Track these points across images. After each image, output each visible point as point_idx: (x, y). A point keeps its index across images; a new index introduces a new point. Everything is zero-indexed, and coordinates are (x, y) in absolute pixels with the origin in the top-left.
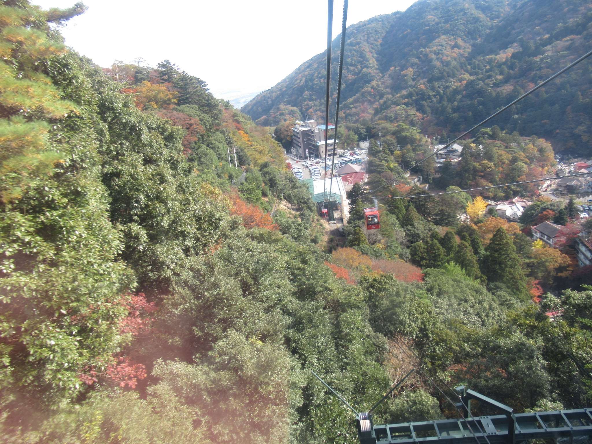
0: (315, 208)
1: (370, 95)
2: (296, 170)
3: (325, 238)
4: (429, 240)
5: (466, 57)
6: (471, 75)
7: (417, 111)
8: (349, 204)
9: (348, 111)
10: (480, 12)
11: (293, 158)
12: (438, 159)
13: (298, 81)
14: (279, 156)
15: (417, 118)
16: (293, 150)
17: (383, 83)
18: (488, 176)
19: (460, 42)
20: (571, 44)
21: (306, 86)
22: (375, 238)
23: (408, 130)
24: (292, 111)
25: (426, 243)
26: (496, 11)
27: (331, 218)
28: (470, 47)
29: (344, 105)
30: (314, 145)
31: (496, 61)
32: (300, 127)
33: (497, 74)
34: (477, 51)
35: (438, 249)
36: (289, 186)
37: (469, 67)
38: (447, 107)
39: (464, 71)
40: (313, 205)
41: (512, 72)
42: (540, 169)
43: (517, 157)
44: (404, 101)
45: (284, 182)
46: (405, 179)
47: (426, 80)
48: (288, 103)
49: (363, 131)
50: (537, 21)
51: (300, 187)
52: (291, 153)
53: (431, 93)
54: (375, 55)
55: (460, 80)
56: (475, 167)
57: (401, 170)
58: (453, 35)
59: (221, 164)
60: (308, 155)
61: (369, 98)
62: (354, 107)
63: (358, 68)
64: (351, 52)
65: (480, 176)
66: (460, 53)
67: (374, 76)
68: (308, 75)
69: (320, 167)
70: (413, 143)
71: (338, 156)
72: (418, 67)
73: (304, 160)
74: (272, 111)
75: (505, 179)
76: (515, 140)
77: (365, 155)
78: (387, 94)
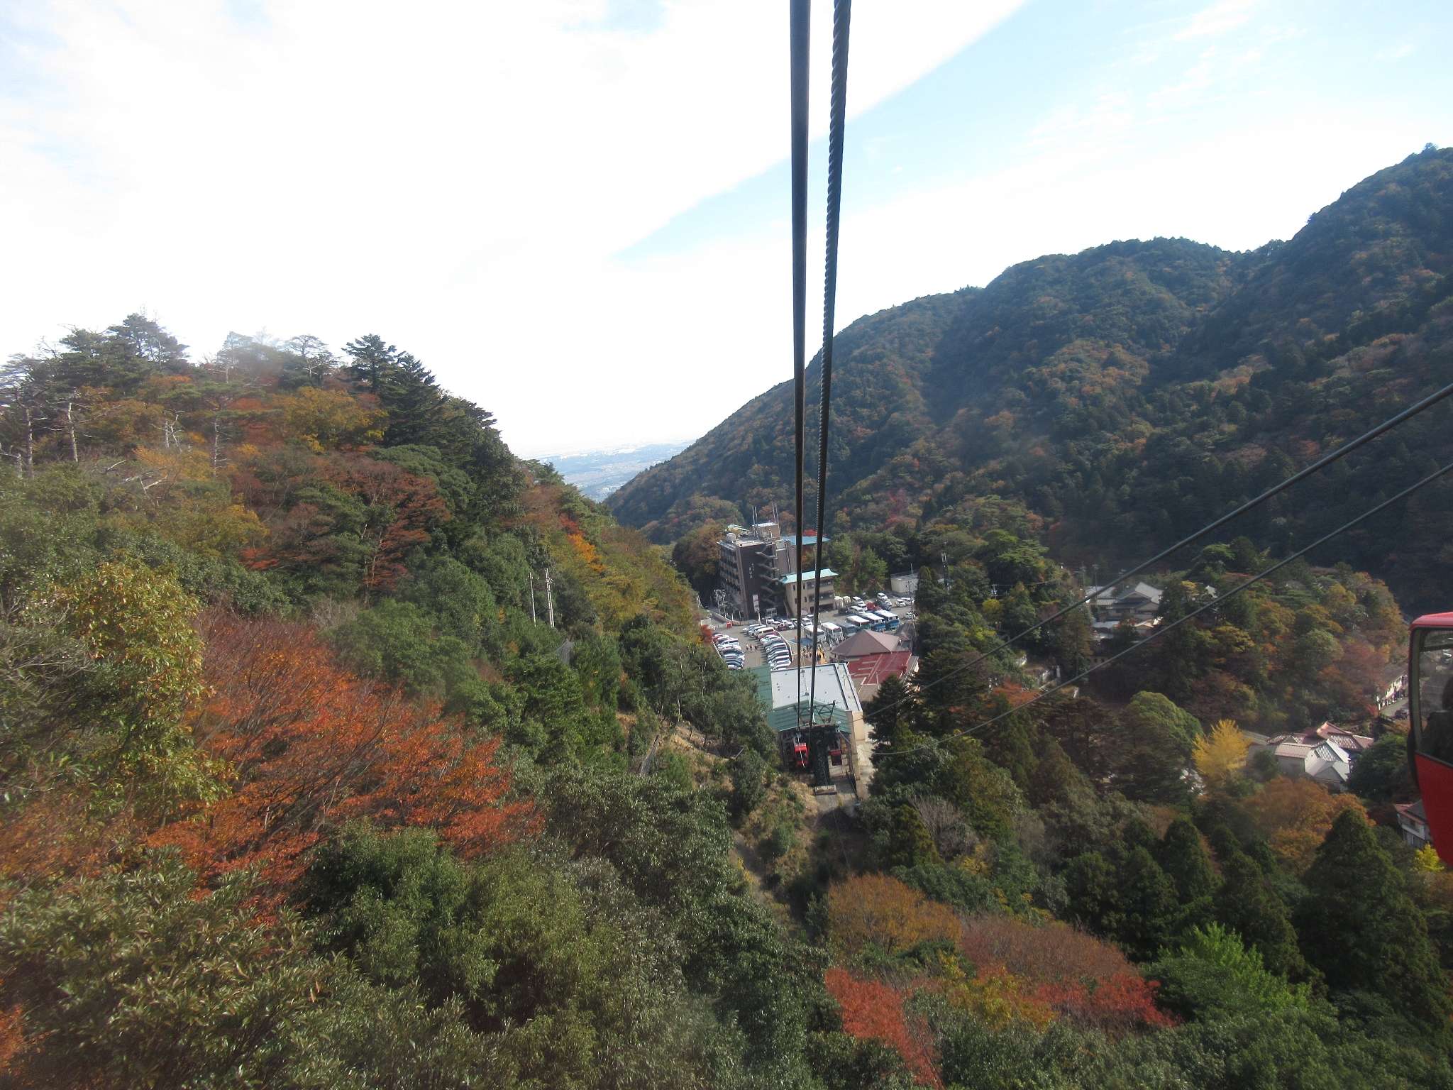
0: (773, 747)
1: (911, 473)
2: (725, 646)
3: (805, 838)
4: (1120, 846)
5: (1138, 388)
6: (1155, 425)
7: (1029, 508)
8: (871, 736)
9: (858, 510)
10: (1163, 289)
11: (719, 615)
12: (1098, 620)
13: (736, 442)
14: (680, 606)
15: (1029, 525)
16: (720, 596)
17: (941, 445)
18: (1239, 666)
19: (1120, 352)
20: (1394, 352)
21: (757, 452)
22: (956, 839)
23: (1014, 547)
24: (720, 509)
25: (1112, 855)
26: (1199, 287)
27: (819, 778)
28: (1146, 364)
29: (849, 495)
30: (773, 585)
31: (1214, 394)
32: (737, 538)
33: (1221, 421)
34: (1163, 372)
35: (1153, 876)
36: (699, 683)
37: (1149, 407)
38: (1104, 499)
39: (1139, 415)
40: (767, 738)
41: (1259, 417)
42: (1372, 648)
43: (1309, 617)
44: (995, 485)
45: (687, 670)
46: (1018, 670)
47: (1048, 436)
48: (712, 491)
49: (899, 548)
50: (1301, 307)
52: (715, 605)
53: (1062, 467)
54: (921, 384)
55: (1131, 437)
56: (1201, 643)
57: (1004, 647)
58: (1102, 338)
59: (499, 614)
60: (757, 609)
61: (909, 479)
62: (873, 500)
63: (879, 412)
64: (861, 377)
65: (1217, 666)
66: (1122, 377)
67: (918, 429)
68: (761, 427)
69: (789, 638)
70: (1031, 580)
71: (837, 612)
72: (1023, 408)
73: (747, 622)
74: (671, 510)
75: (1284, 673)
76: (1297, 574)
77: (908, 610)
78: (952, 470)
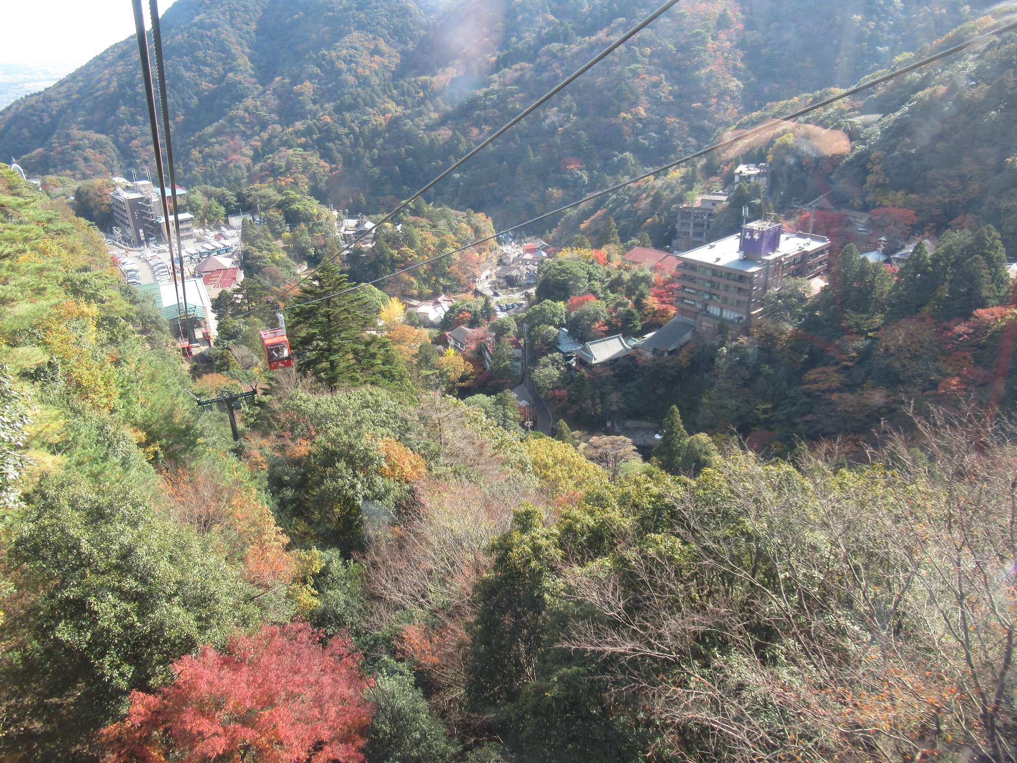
1: (244, 123)
2: (127, 267)
5: (393, 72)
6: (398, 104)
7: (321, 158)
9: (207, 150)
11: (118, 243)
12: (346, 243)
13: (103, 84)
15: (321, 170)
16: (117, 232)
17: (264, 104)
18: (410, 267)
19: (383, 45)
20: (521, 76)
21: (122, 96)
22: (250, 361)
23: (299, 200)
24: (97, 142)
27: (191, 340)
28: (398, 55)
29: (199, 137)
30: (152, 223)
31: (432, 87)
32: (125, 192)
33: (429, 110)
34: (408, 64)
37: (395, 92)
38: (363, 157)
39: (389, 97)
40: (164, 324)
42: (477, 255)
43: (445, 241)
44: (299, 141)
46: (298, 275)
47: (333, 106)
49: (232, 199)
51: (143, 301)
52: (114, 237)
53: (342, 130)
54: (247, 50)
55: (383, 113)
56: (392, 256)
57: (291, 262)
58: (371, 32)
60: (143, 238)
61: (243, 128)
62: (218, 142)
63: (218, 71)
64: (202, 41)
65: (400, 268)
66: (383, 64)
67: (248, 89)
68: (123, 73)
69: (166, 259)
70: (309, 220)
71: (195, 240)
72: (319, 81)
73: (138, 249)
74: (54, 139)
75: (431, 270)
76: (445, 217)
77: (237, 240)
78: (273, 124)
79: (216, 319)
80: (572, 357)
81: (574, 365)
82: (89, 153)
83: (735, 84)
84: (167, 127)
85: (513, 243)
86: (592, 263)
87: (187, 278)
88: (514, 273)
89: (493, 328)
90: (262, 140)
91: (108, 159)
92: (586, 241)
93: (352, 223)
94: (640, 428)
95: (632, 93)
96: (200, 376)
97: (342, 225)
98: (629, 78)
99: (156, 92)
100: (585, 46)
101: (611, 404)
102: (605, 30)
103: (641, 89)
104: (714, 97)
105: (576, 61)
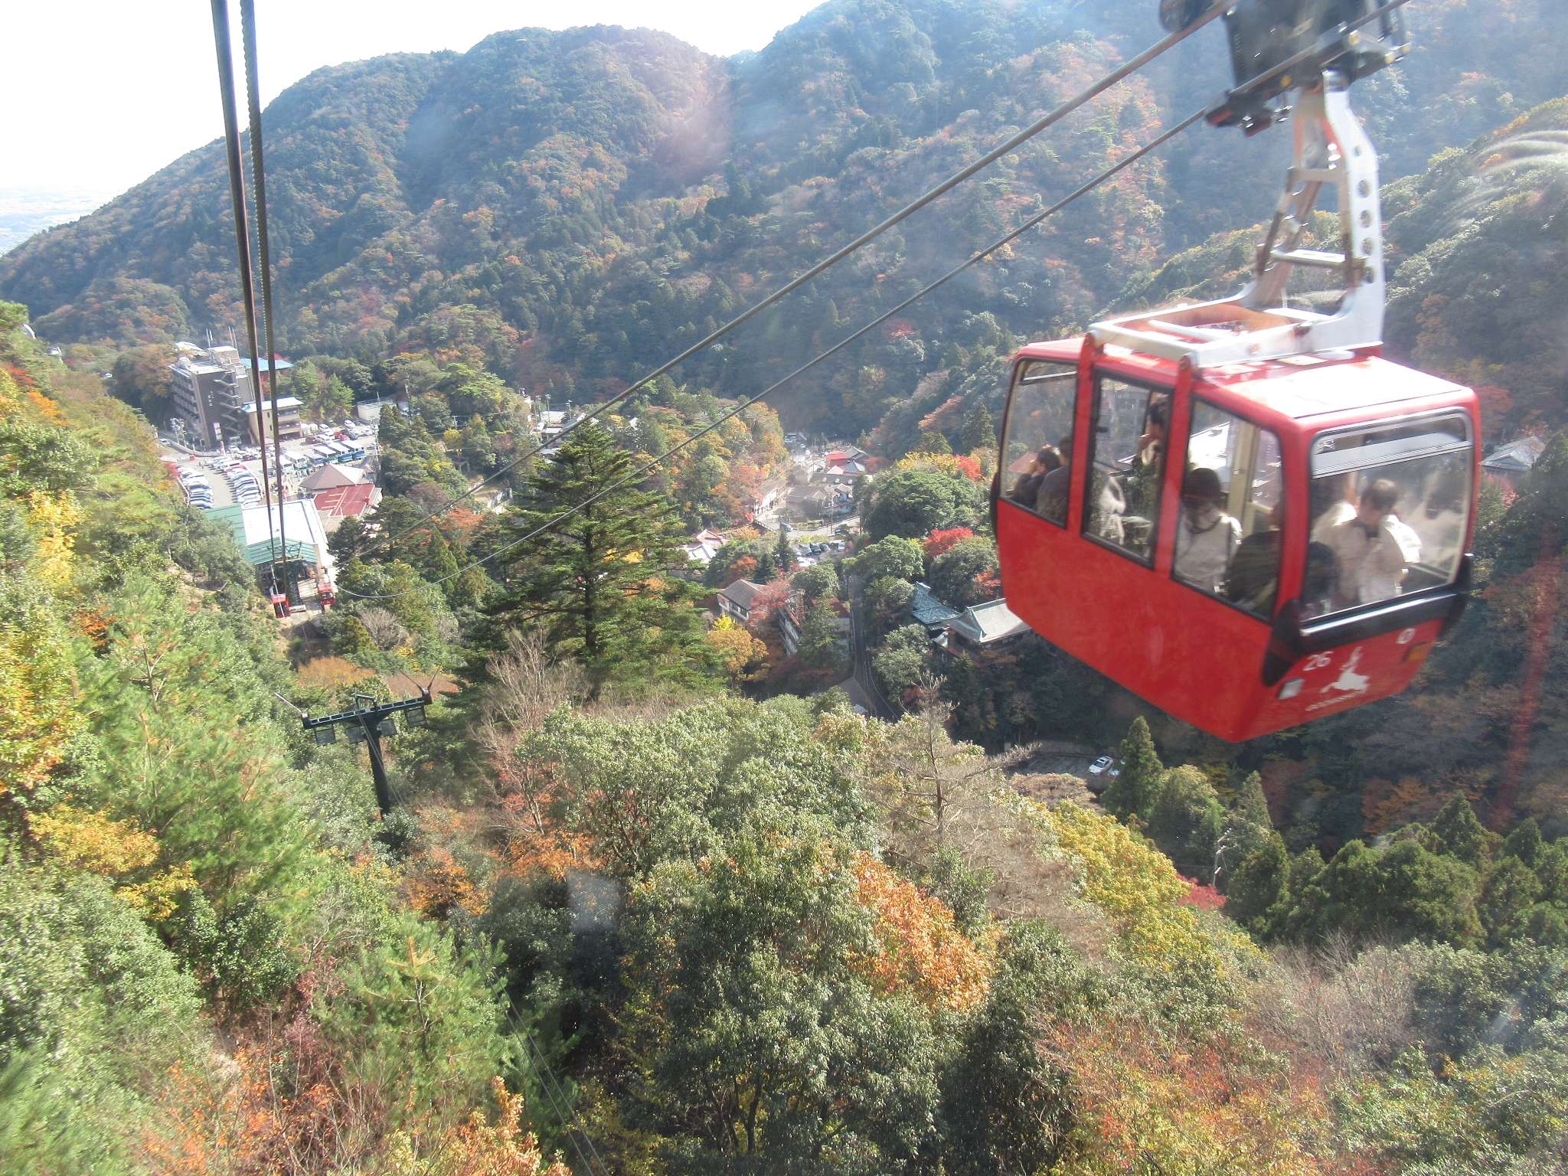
0: (252, 580)
1: (385, 268)
2: (191, 482)
3: (282, 645)
5: (615, 193)
6: (625, 239)
7: (504, 320)
9: (326, 308)
10: (643, 87)
11: (178, 444)
13: (169, 209)
14: (145, 450)
15: (505, 338)
16: (178, 426)
17: (416, 239)
19: (601, 154)
20: (817, 196)
21: (198, 227)
22: (392, 635)
23: (474, 379)
24: (157, 296)
26: (676, 89)
27: (292, 599)
28: (624, 167)
29: (315, 289)
30: (235, 413)
31: (678, 214)
32: (191, 362)
33: (675, 247)
34: (639, 180)
36: (184, 532)
37: (620, 220)
38: (571, 318)
39: (611, 228)
40: (246, 573)
41: (706, 245)
42: (757, 468)
43: (707, 444)
44: (470, 294)
46: (471, 496)
47: (524, 242)
48: (143, 272)
49: (364, 374)
51: (213, 533)
52: (173, 433)
53: (538, 278)
54: (393, 160)
55: (602, 252)
57: (459, 475)
58: (583, 134)
60: (219, 437)
61: (382, 276)
62: (343, 297)
63: (346, 191)
64: (324, 145)
66: (601, 181)
67: (392, 216)
68: (201, 193)
69: (255, 468)
70: (488, 410)
71: (303, 440)
72: (503, 206)
73: (211, 453)
74: (89, 292)
75: (685, 491)
76: (705, 407)
77: (372, 440)
78: (429, 269)
79: (335, 564)
80: (940, 631)
81: (945, 644)
82: (143, 312)
83: (1151, 209)
84: (266, 274)
85: (808, 452)
86: (958, 476)
87: (289, 498)
88: (816, 496)
89: (799, 582)
90: (412, 294)
91: (173, 321)
92: (945, 441)
93: (557, 416)
94: (1061, 754)
95: (992, 221)
96: (305, 662)
97: (539, 421)
98: (986, 199)
99: (251, 221)
100: (917, 151)
101: (1013, 713)
102: (947, 128)
103: (1006, 215)
104: (1120, 229)
105: (903, 174)
